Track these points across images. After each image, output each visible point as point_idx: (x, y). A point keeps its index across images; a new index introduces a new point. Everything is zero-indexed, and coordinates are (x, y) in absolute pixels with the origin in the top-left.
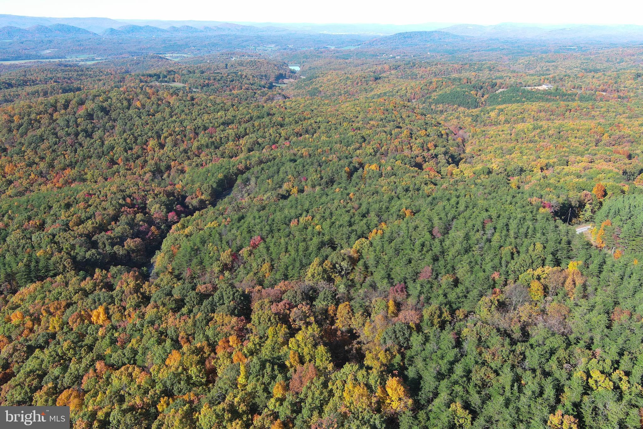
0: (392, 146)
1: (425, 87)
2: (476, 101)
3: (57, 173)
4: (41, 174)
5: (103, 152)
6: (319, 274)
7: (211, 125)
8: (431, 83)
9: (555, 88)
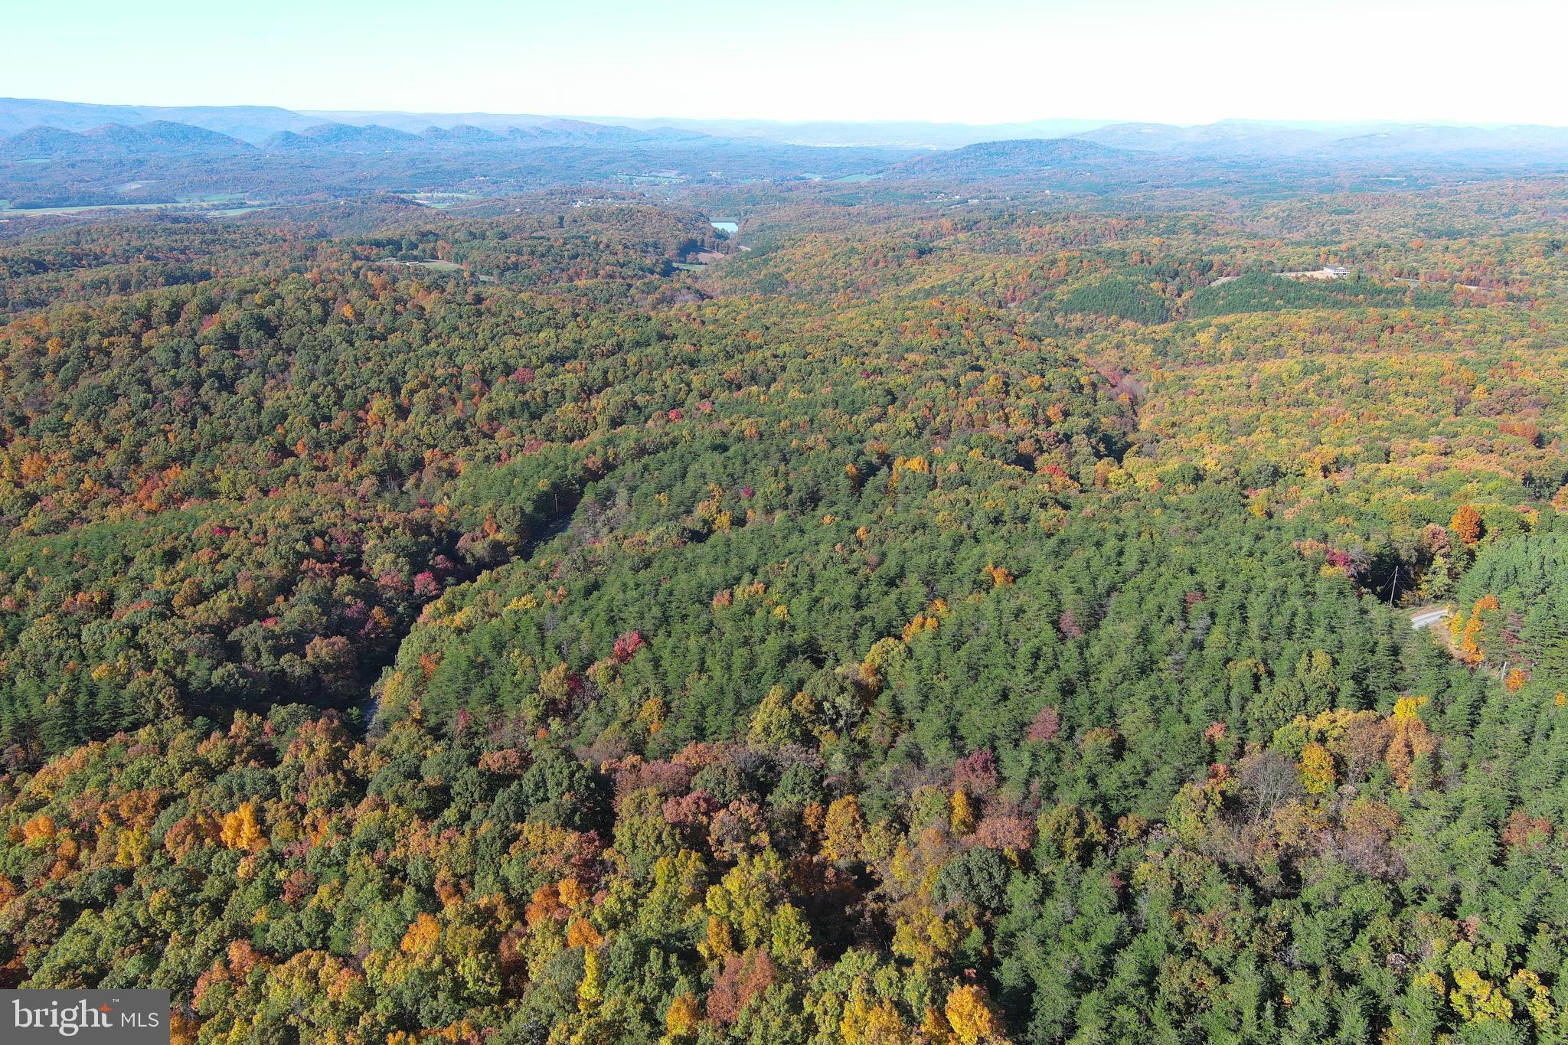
0: (960, 414)
1: (1040, 272)
2: (1162, 306)
3: (148, 478)
4: (108, 479)
5: (260, 427)
6: (782, 727)
7: (523, 362)
8: (1054, 262)
9: (1354, 274)
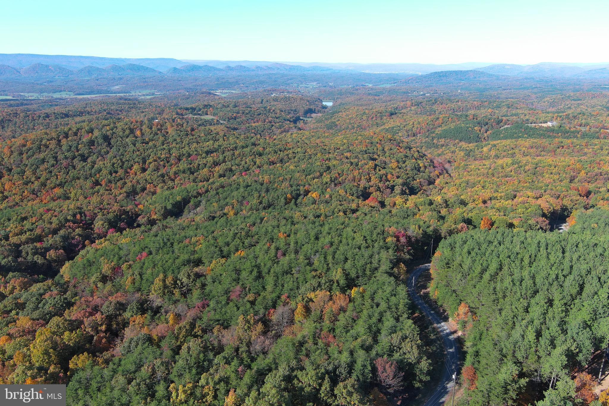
2: (478, 137)
4: (33, 192)
5: (91, 174)
8: (438, 118)
9: (559, 125)
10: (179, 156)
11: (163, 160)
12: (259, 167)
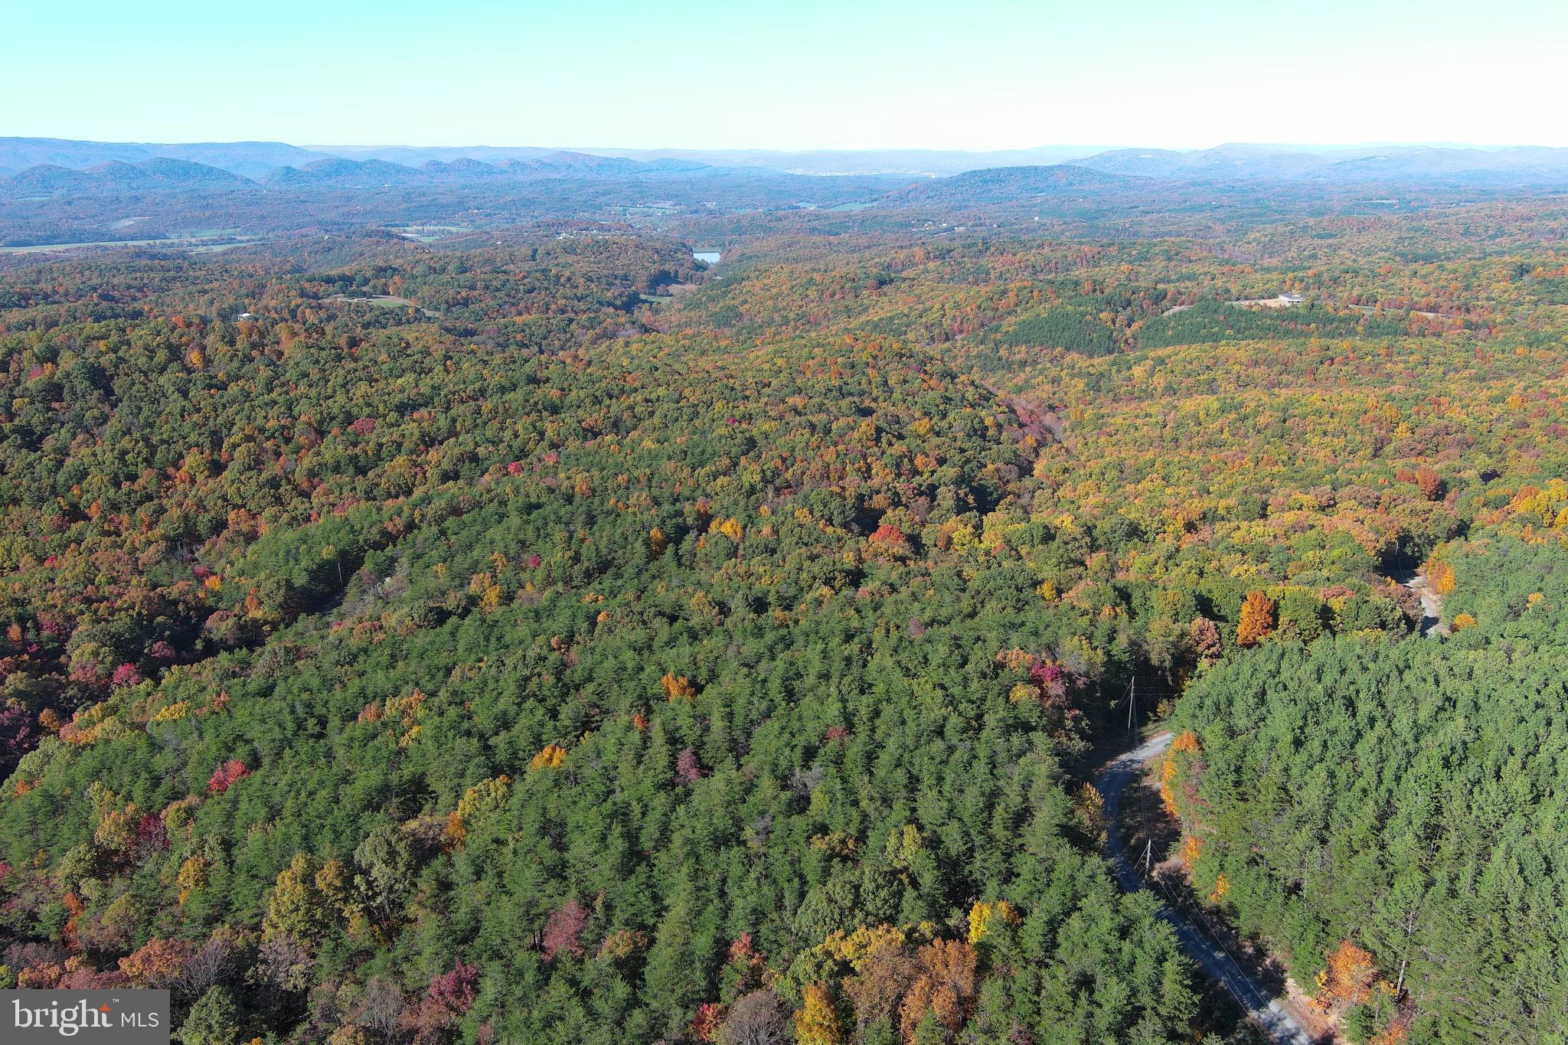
1: (990, 303)
2: (1110, 337)
5: (54, 487)
7: (367, 411)
9: (1309, 302)
10: (321, 422)
11: (273, 436)
12: (554, 446)
